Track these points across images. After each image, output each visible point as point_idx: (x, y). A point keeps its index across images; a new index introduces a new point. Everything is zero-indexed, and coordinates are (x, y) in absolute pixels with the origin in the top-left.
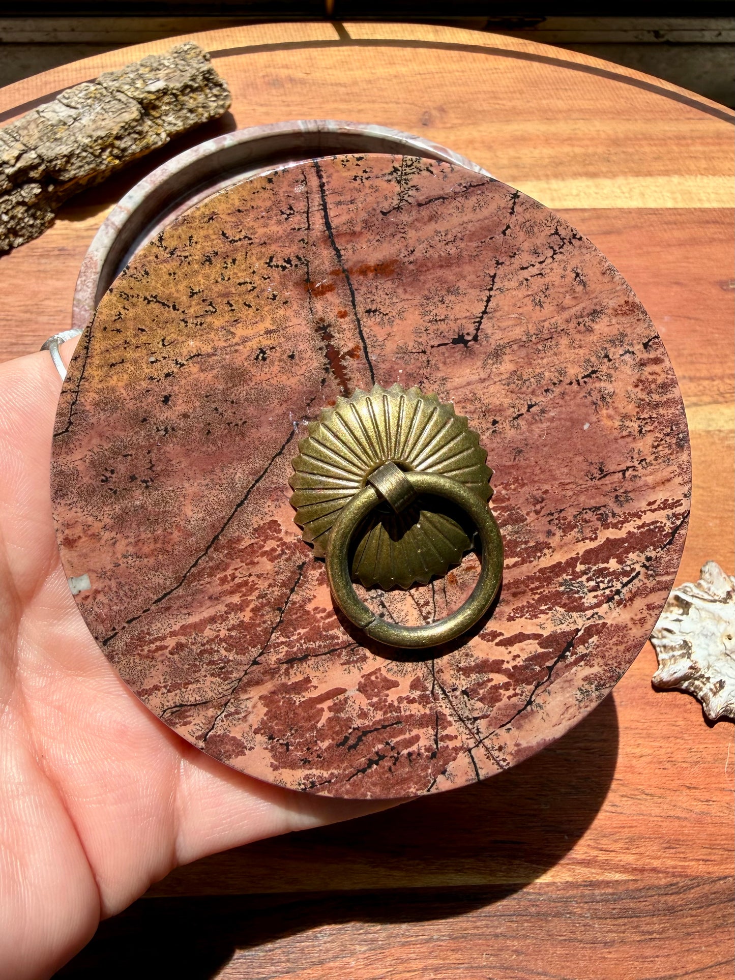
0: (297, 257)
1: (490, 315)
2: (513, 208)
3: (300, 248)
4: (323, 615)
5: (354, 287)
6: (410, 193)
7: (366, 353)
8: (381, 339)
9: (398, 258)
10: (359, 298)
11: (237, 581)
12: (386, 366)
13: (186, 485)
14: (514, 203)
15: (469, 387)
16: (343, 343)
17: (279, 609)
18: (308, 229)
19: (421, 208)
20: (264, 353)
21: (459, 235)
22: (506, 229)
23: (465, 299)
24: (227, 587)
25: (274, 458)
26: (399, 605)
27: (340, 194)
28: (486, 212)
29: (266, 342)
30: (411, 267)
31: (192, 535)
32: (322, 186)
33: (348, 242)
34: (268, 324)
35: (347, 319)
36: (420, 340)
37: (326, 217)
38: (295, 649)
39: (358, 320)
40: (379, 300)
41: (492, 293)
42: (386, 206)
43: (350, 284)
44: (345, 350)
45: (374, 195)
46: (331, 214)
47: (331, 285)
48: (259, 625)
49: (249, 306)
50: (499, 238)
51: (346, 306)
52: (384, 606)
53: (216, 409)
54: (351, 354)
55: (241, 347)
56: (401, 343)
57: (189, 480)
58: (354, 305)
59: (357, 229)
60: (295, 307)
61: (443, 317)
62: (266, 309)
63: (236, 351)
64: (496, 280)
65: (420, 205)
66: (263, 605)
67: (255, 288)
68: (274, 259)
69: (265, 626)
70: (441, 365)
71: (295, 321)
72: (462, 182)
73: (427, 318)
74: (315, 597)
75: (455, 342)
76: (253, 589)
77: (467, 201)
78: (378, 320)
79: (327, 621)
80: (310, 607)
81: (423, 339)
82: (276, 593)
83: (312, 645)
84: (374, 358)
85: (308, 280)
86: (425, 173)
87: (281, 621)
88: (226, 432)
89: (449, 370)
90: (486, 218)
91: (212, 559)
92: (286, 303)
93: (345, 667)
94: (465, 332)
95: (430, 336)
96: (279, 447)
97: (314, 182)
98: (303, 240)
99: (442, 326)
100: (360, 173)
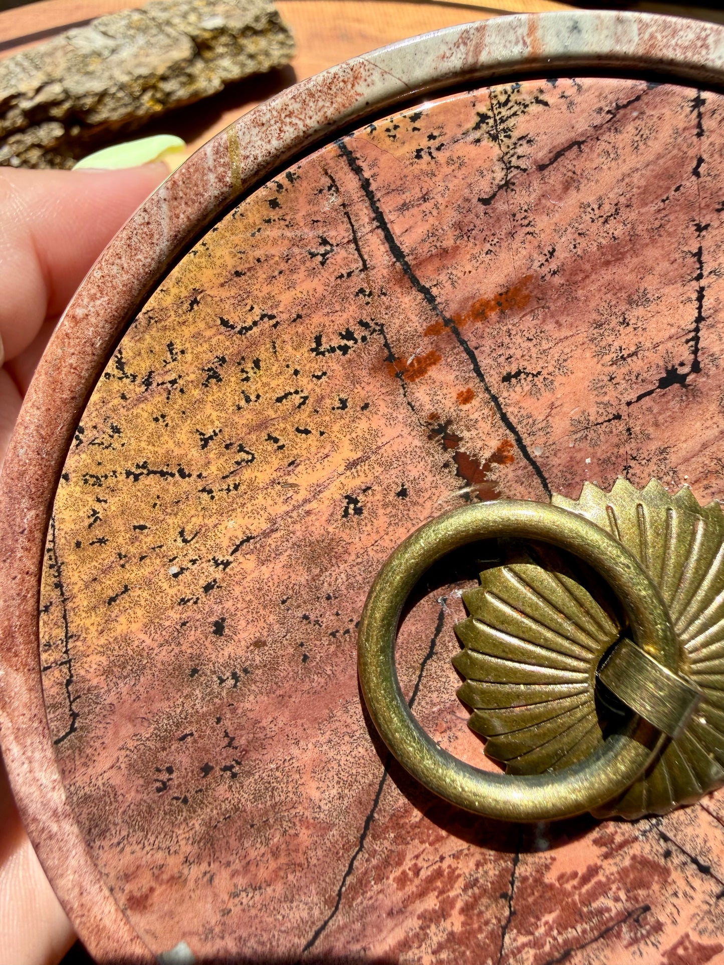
0: (362, 324)
1: (710, 321)
2: (699, 125)
3: (361, 307)
4: (575, 882)
5: (472, 344)
6: (520, 151)
7: (523, 448)
8: (541, 418)
9: (531, 272)
10: (484, 362)
11: (424, 874)
12: (563, 458)
13: (295, 751)
14: (700, 115)
15: (707, 452)
16: (480, 444)
17: (504, 896)
18: (365, 268)
19: (546, 172)
20: (356, 502)
21: (622, 200)
22: (698, 166)
23: (662, 307)
24: (411, 888)
25: (423, 665)
26: (689, 831)
27: (400, 190)
28: (656, 146)
29: (353, 483)
30: (557, 280)
31: (330, 826)
32: (365, 185)
33: (438, 270)
34: (347, 453)
35: (475, 402)
36: (606, 399)
37: (389, 238)
38: (547, 948)
39: (494, 398)
40: (519, 353)
41: (703, 282)
42: (484, 187)
43: (463, 342)
44: (487, 454)
45: (460, 174)
46: (396, 230)
47: (432, 354)
48: (480, 930)
49: (307, 432)
50: (690, 184)
51: (467, 380)
52: (666, 839)
53: (306, 617)
54: (499, 457)
55: (314, 505)
56: (575, 413)
57: (297, 743)
58: (480, 375)
59: (449, 243)
60: (383, 409)
61: (633, 349)
62: (336, 428)
63: (308, 513)
64: (703, 259)
65: (542, 168)
66: (476, 899)
67: (306, 398)
68: (324, 340)
69: (489, 928)
70: (651, 430)
71: (390, 433)
72: (603, 104)
73: (607, 358)
74: (553, 859)
75: (664, 383)
76: (453, 877)
77: (620, 137)
78: (527, 388)
79: (584, 890)
80: (550, 878)
81: (611, 395)
82: (491, 873)
83: (571, 933)
84: (538, 453)
85: (391, 358)
86: (534, 108)
87: (512, 914)
88: (332, 648)
89: (667, 434)
90: (659, 156)
91: (373, 853)
92: (365, 407)
93: (634, 948)
94: (676, 362)
95: (620, 388)
96: (426, 645)
97: (350, 183)
98: (362, 291)
99: (636, 364)
100: (424, 143)
